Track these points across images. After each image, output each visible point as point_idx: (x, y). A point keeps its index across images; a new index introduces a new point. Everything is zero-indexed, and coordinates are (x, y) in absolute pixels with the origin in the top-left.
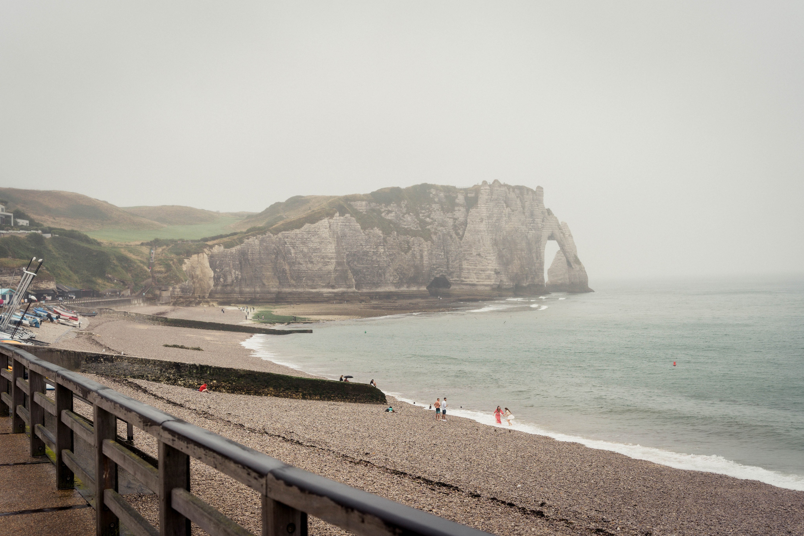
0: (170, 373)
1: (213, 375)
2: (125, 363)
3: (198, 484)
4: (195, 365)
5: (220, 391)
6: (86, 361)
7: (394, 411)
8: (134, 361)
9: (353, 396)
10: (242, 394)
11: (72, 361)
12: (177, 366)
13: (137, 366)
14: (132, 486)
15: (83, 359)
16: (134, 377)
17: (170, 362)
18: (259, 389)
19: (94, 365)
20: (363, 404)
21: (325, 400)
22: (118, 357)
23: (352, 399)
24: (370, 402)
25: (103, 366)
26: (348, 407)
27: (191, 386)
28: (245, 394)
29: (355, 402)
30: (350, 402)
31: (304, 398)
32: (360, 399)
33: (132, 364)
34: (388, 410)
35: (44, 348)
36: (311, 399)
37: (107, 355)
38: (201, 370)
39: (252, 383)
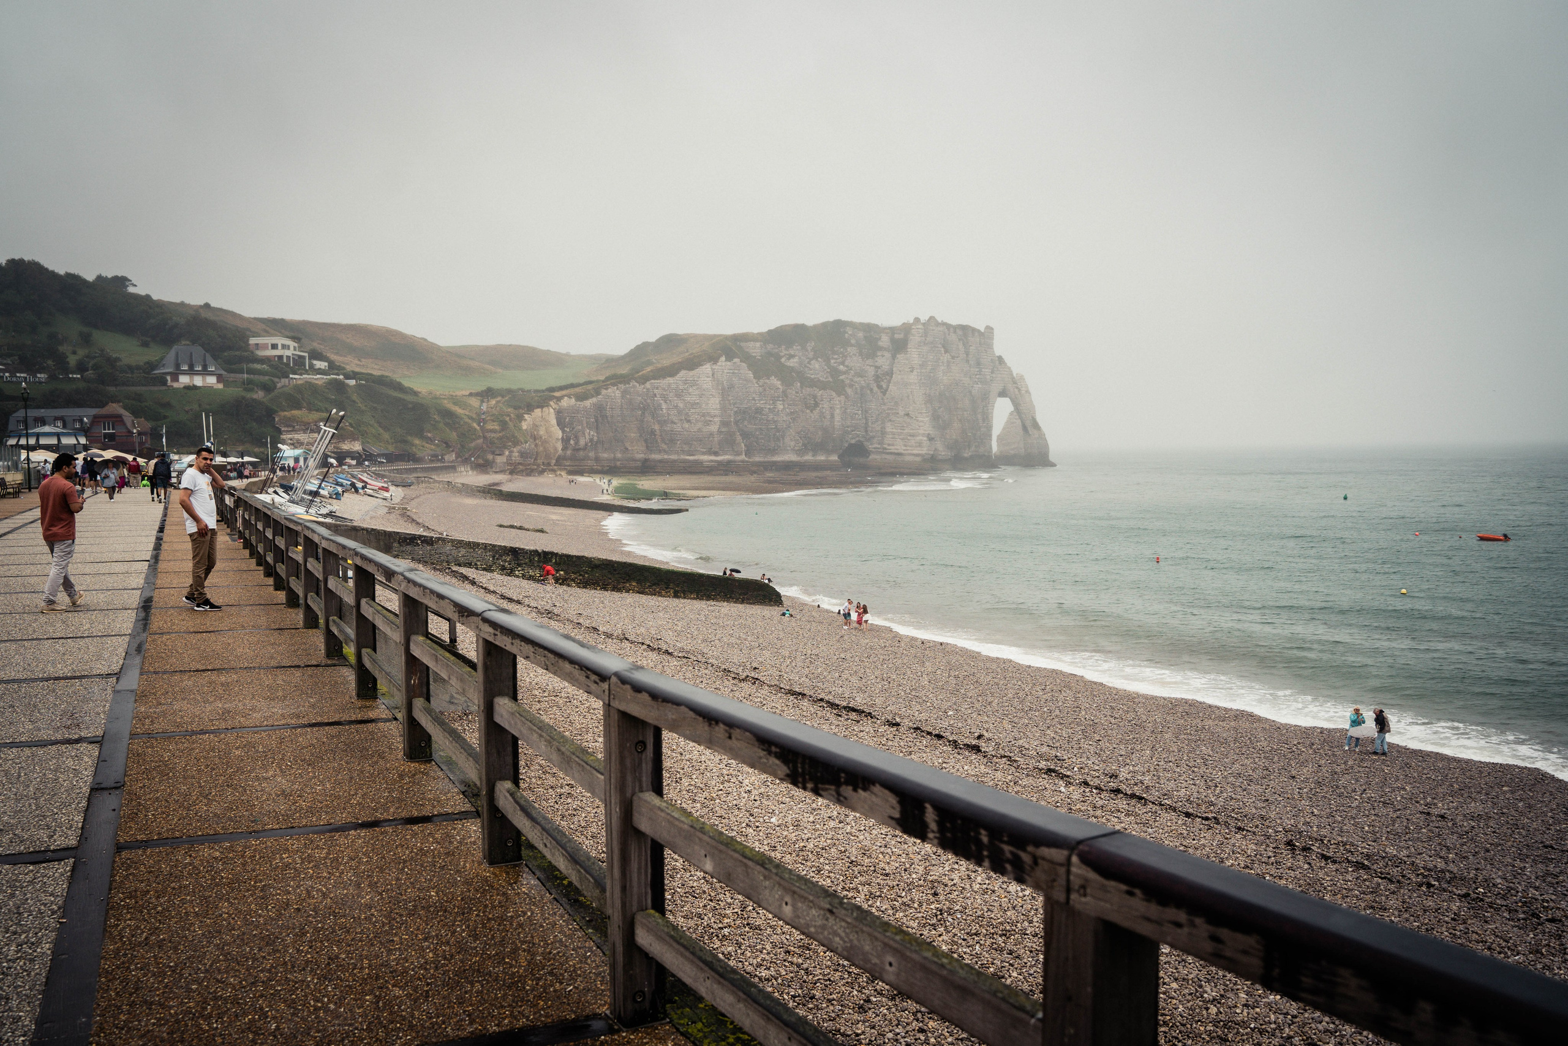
0: (505, 561)
1: (559, 564)
2: (448, 547)
3: (539, 702)
4: (537, 551)
5: (569, 585)
6: (399, 543)
7: (791, 616)
8: (459, 544)
9: (740, 595)
10: (596, 589)
11: (382, 543)
12: (514, 552)
13: (463, 551)
14: (456, 701)
15: (395, 540)
16: (460, 565)
17: (505, 547)
18: (619, 583)
19: (409, 548)
20: (752, 606)
21: (703, 600)
22: (439, 539)
23: (737, 599)
24: (761, 603)
25: (421, 550)
27: (531, 578)
28: (601, 589)
29: (742, 602)
30: (735, 602)
31: (676, 596)
32: (748, 599)
33: (457, 548)
34: (784, 614)
35: (346, 526)
36: (685, 598)
37: (425, 536)
38: (545, 557)
39: (610, 576)
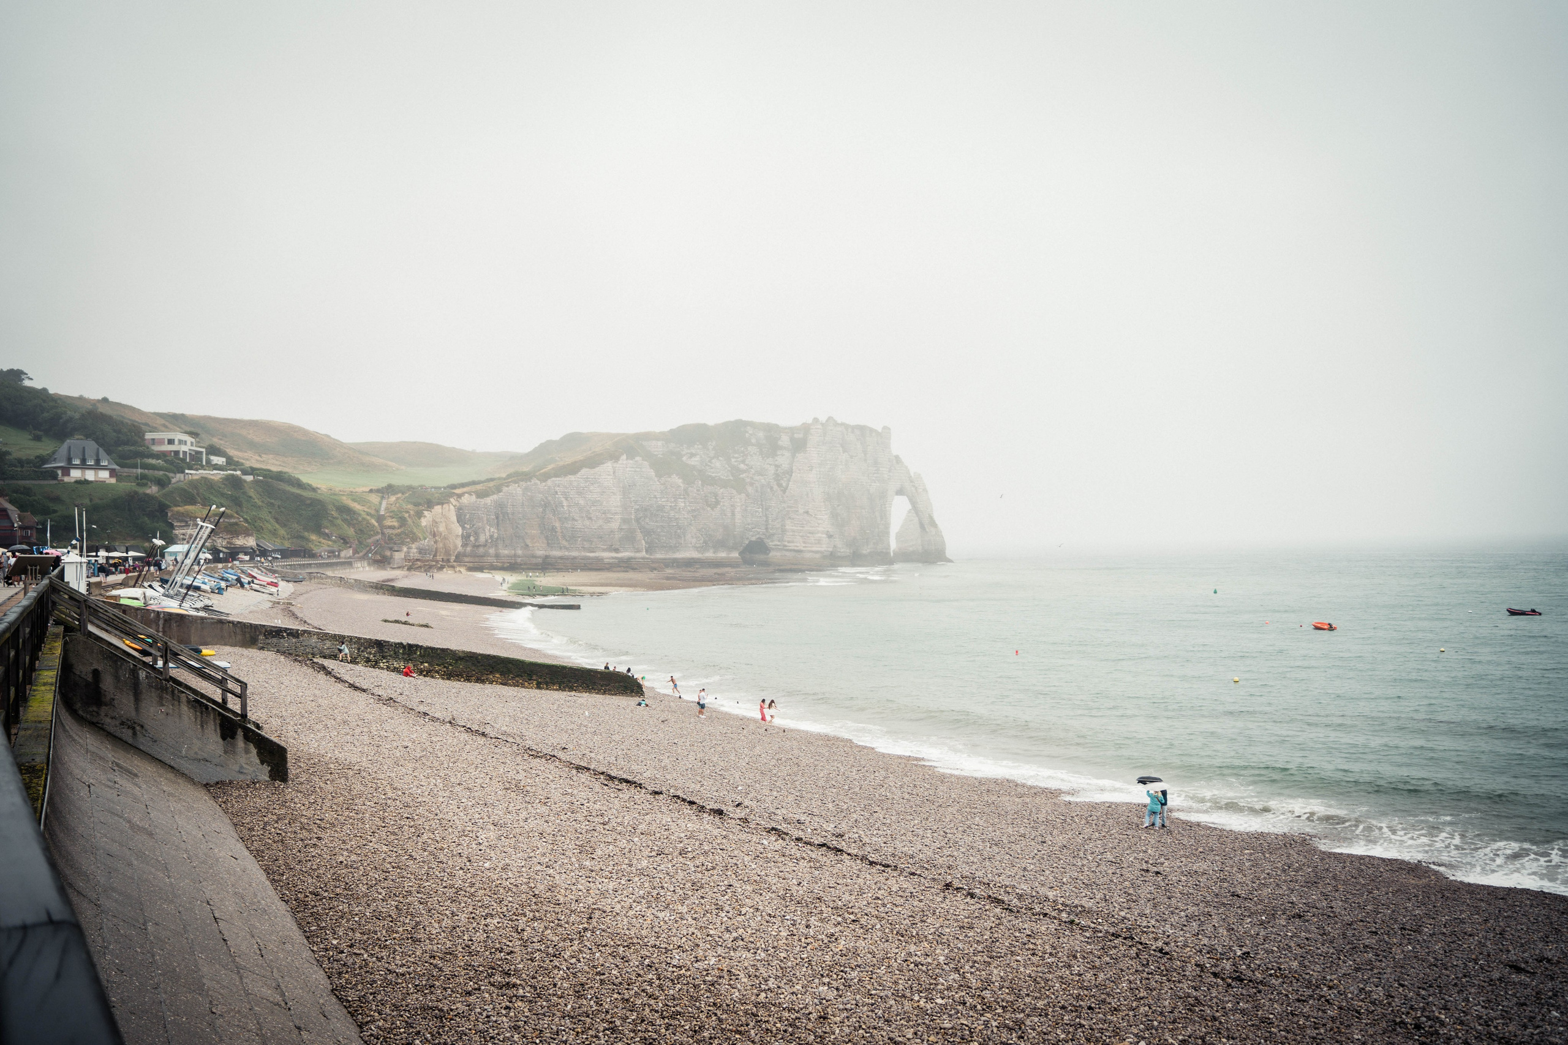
0: (370, 653)
1: (424, 656)
2: (314, 639)
3: (331, 773)
4: (402, 644)
5: (432, 677)
6: (265, 635)
7: (647, 705)
8: (324, 636)
9: (602, 686)
10: (460, 681)
11: (248, 636)
12: (380, 645)
13: (328, 644)
14: (245, 771)
15: (260, 633)
16: (325, 657)
17: (370, 639)
18: (482, 675)
19: (275, 640)
20: (614, 697)
21: (565, 691)
22: (305, 631)
23: (599, 690)
24: (622, 693)
25: (286, 643)
26: (590, 700)
27: (396, 670)
28: (464, 681)
29: (604, 693)
30: (597, 693)
31: (539, 687)
32: (610, 690)
33: (322, 640)
34: (640, 704)
35: (212, 619)
36: (547, 689)
37: (291, 629)
38: (409, 650)
39: (473, 668)
